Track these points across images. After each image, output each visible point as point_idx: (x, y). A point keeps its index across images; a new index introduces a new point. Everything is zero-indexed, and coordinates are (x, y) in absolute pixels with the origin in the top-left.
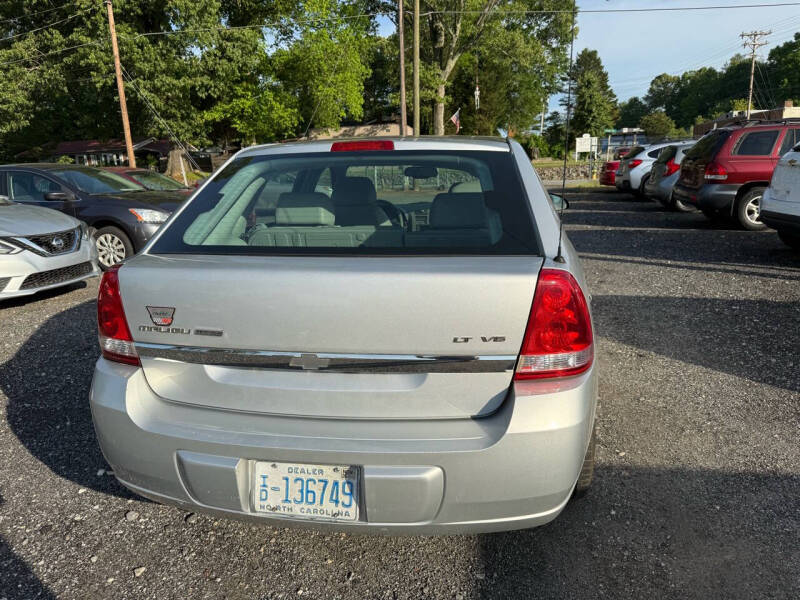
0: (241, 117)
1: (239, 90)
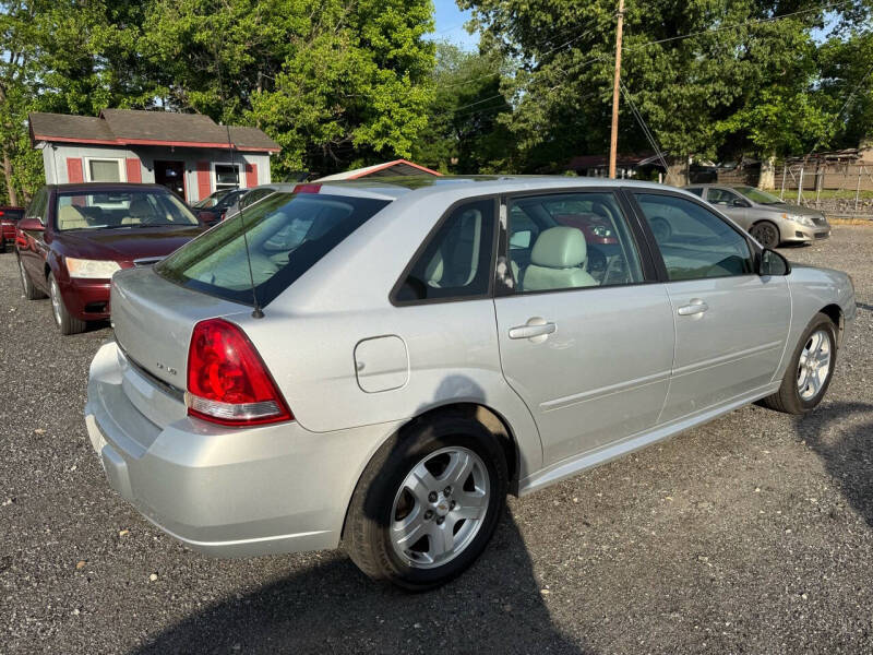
0: (762, 127)
1: (766, 94)
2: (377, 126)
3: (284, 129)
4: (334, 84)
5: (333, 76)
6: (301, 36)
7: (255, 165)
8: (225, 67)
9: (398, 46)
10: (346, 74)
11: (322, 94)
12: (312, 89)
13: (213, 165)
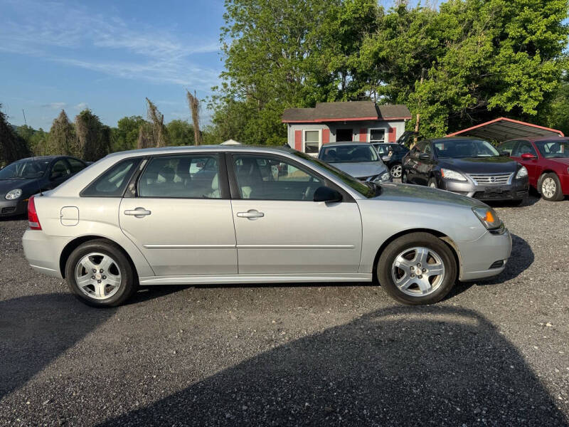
2: (509, 94)
3: (432, 102)
4: (471, 69)
5: (470, 64)
6: (452, 41)
7: (395, 128)
8: (399, 68)
9: (533, 33)
10: (479, 61)
11: (462, 77)
12: (456, 74)
13: (369, 130)
